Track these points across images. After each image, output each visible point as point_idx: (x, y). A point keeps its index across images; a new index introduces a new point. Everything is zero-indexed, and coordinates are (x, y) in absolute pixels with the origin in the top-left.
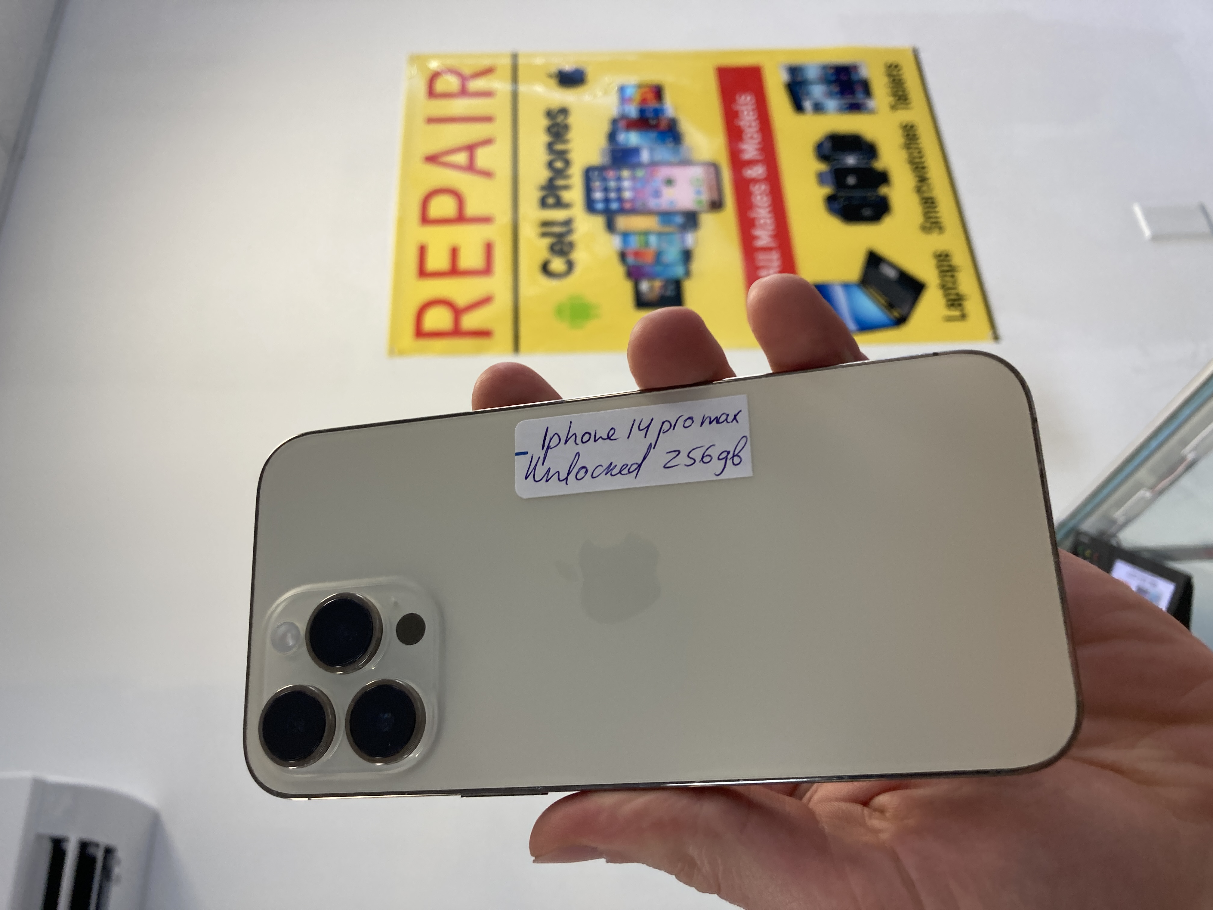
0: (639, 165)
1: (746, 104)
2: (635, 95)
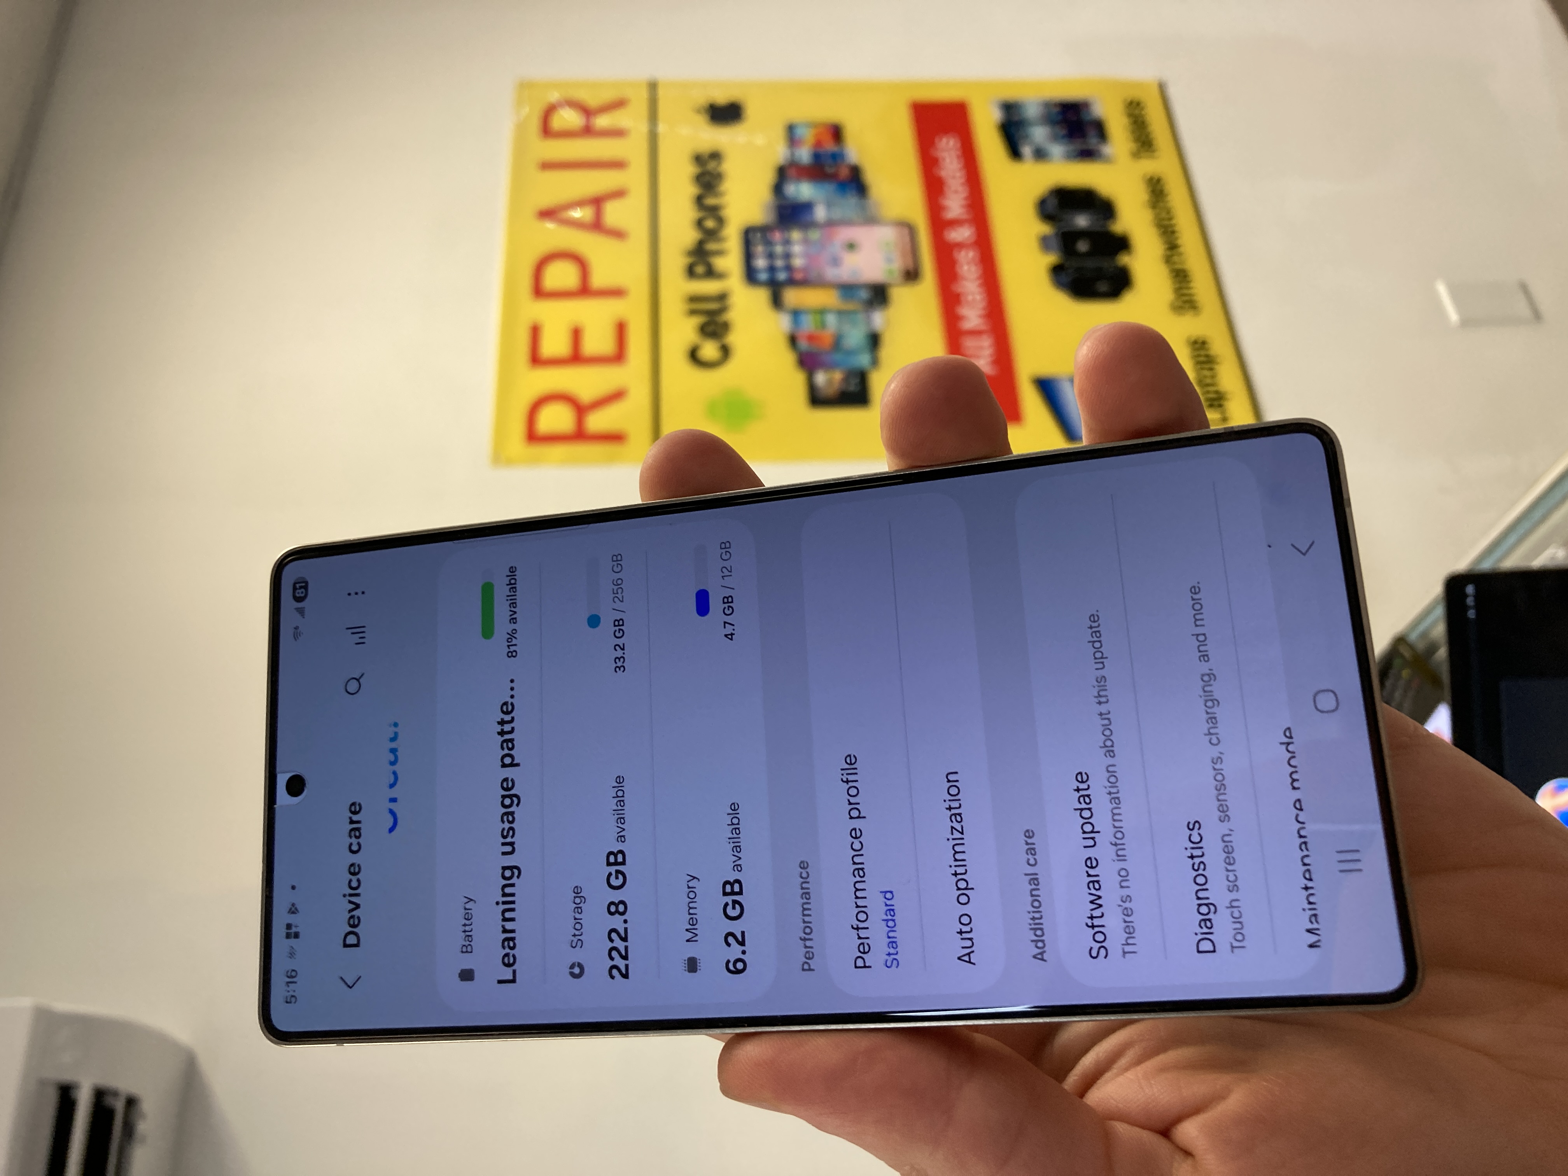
0: (813, 224)
1: (949, 150)
2: (807, 136)
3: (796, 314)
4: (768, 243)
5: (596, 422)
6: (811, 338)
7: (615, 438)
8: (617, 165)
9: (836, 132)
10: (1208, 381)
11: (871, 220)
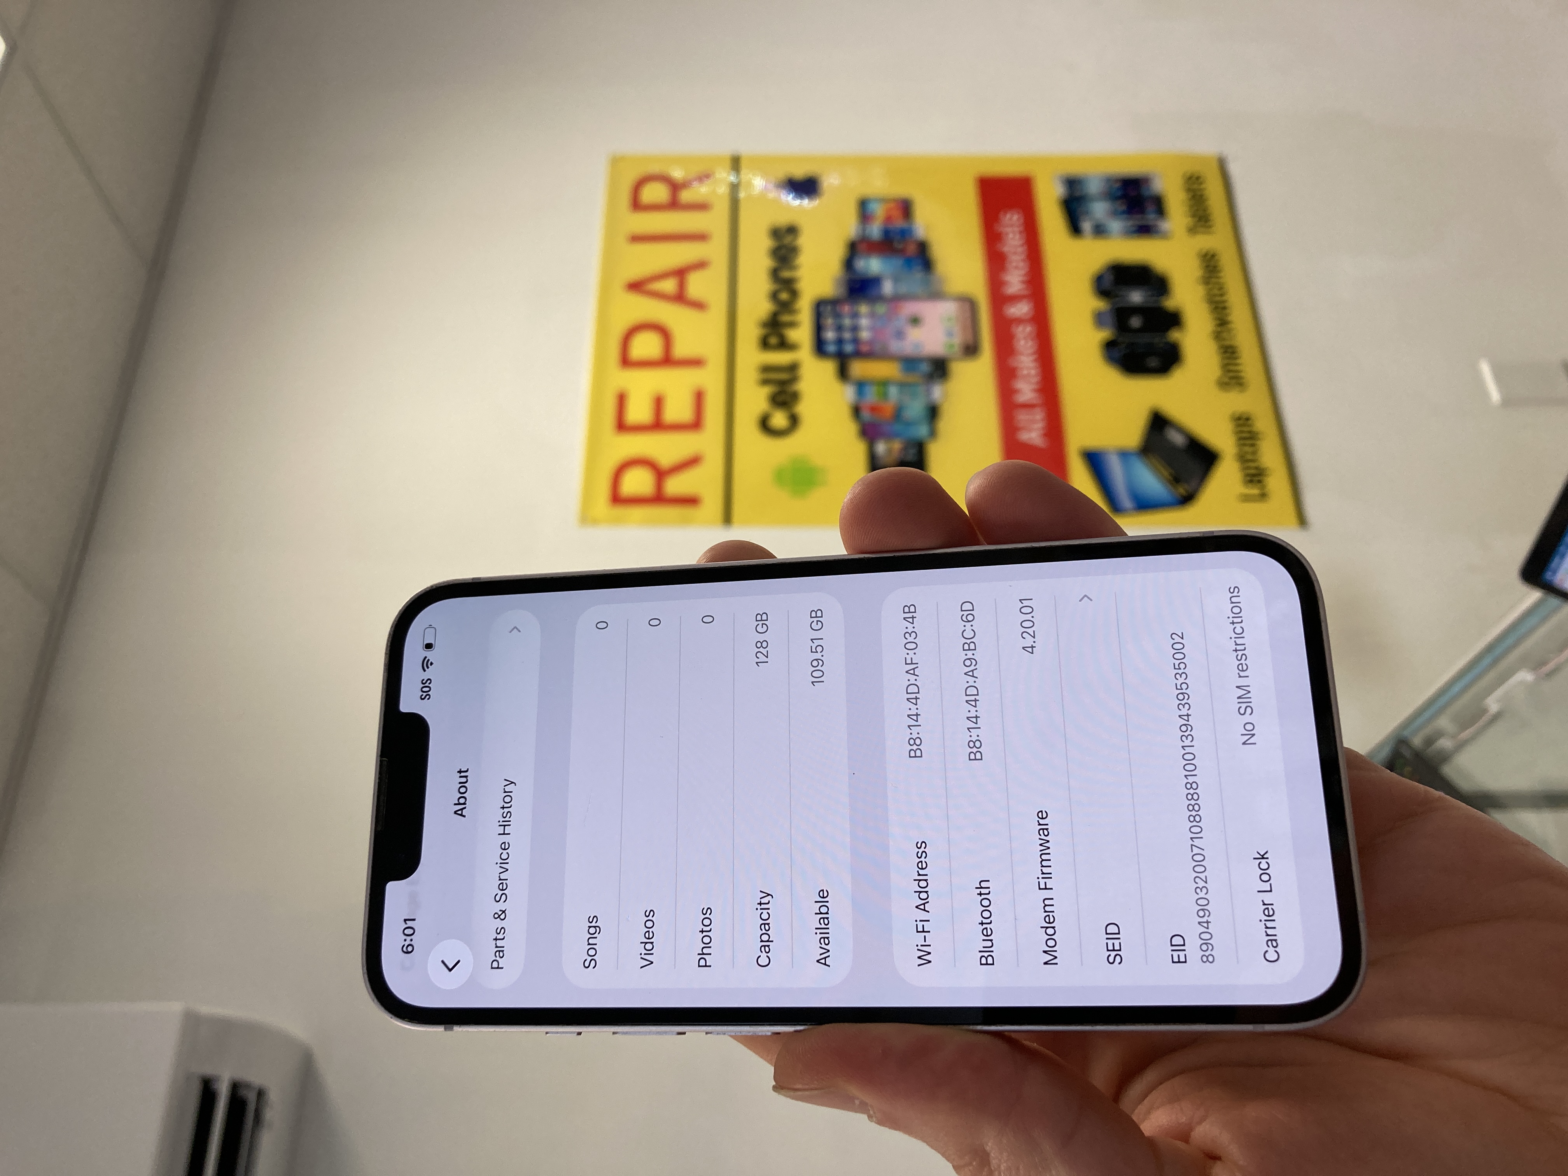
0: (880, 298)
1: (1012, 226)
2: (879, 211)
3: (861, 385)
4: (837, 316)
5: (675, 486)
6: (874, 409)
7: (690, 501)
8: (700, 237)
9: (906, 208)
10: (1249, 457)
11: (936, 295)
